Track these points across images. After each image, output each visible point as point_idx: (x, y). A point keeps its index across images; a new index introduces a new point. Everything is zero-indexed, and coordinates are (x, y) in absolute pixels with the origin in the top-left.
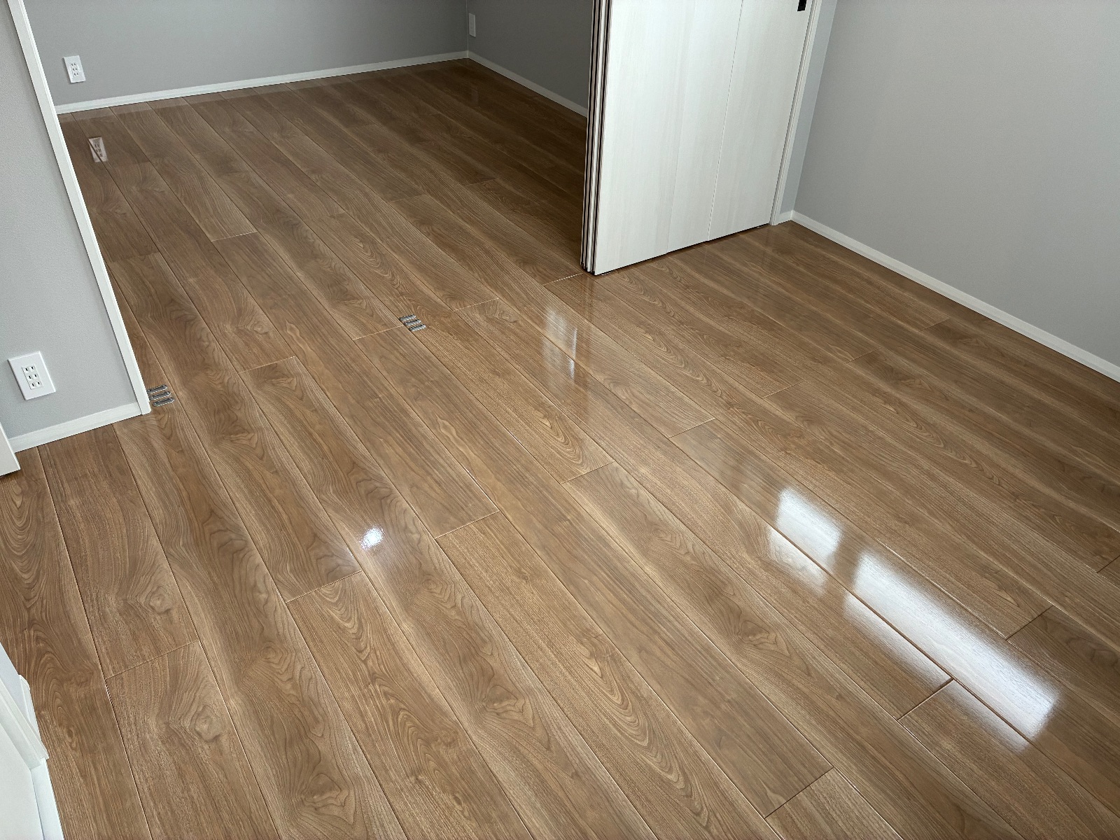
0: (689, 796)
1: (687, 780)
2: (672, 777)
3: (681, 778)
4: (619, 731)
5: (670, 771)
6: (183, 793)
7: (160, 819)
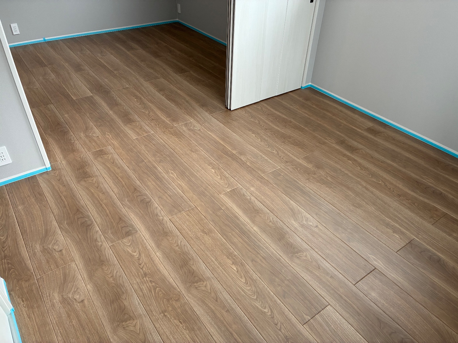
0: (273, 318)
1: (272, 311)
2: (266, 310)
3: (270, 311)
4: (245, 293)
5: (265, 308)
6: (70, 323)
7: (61, 334)
